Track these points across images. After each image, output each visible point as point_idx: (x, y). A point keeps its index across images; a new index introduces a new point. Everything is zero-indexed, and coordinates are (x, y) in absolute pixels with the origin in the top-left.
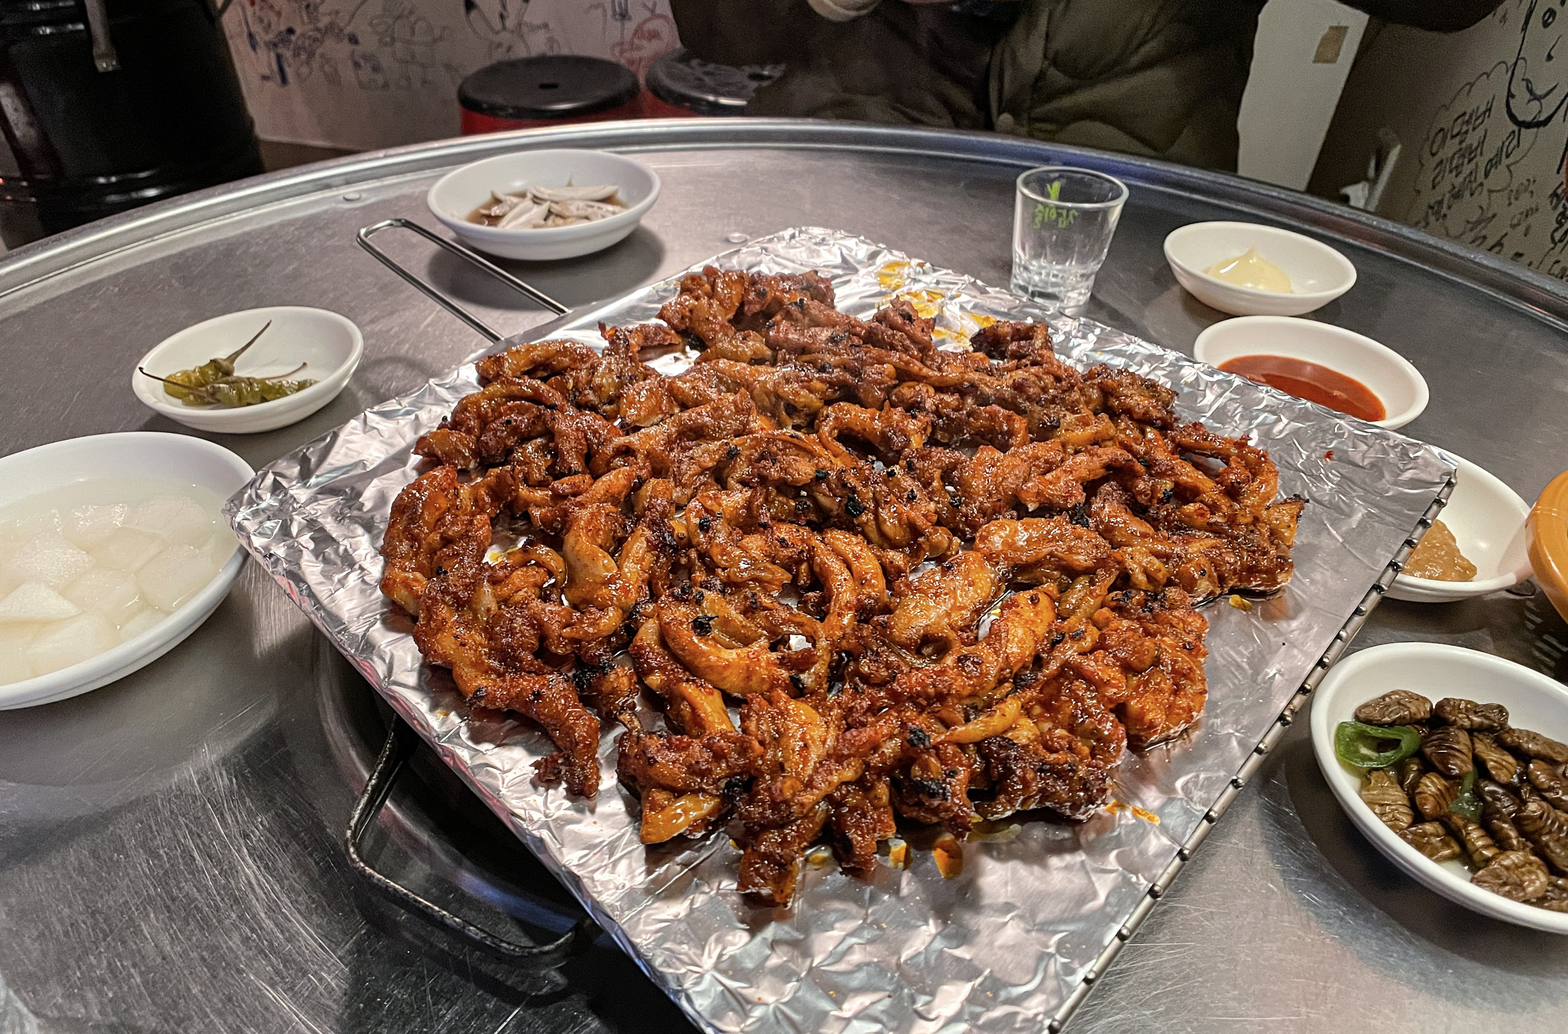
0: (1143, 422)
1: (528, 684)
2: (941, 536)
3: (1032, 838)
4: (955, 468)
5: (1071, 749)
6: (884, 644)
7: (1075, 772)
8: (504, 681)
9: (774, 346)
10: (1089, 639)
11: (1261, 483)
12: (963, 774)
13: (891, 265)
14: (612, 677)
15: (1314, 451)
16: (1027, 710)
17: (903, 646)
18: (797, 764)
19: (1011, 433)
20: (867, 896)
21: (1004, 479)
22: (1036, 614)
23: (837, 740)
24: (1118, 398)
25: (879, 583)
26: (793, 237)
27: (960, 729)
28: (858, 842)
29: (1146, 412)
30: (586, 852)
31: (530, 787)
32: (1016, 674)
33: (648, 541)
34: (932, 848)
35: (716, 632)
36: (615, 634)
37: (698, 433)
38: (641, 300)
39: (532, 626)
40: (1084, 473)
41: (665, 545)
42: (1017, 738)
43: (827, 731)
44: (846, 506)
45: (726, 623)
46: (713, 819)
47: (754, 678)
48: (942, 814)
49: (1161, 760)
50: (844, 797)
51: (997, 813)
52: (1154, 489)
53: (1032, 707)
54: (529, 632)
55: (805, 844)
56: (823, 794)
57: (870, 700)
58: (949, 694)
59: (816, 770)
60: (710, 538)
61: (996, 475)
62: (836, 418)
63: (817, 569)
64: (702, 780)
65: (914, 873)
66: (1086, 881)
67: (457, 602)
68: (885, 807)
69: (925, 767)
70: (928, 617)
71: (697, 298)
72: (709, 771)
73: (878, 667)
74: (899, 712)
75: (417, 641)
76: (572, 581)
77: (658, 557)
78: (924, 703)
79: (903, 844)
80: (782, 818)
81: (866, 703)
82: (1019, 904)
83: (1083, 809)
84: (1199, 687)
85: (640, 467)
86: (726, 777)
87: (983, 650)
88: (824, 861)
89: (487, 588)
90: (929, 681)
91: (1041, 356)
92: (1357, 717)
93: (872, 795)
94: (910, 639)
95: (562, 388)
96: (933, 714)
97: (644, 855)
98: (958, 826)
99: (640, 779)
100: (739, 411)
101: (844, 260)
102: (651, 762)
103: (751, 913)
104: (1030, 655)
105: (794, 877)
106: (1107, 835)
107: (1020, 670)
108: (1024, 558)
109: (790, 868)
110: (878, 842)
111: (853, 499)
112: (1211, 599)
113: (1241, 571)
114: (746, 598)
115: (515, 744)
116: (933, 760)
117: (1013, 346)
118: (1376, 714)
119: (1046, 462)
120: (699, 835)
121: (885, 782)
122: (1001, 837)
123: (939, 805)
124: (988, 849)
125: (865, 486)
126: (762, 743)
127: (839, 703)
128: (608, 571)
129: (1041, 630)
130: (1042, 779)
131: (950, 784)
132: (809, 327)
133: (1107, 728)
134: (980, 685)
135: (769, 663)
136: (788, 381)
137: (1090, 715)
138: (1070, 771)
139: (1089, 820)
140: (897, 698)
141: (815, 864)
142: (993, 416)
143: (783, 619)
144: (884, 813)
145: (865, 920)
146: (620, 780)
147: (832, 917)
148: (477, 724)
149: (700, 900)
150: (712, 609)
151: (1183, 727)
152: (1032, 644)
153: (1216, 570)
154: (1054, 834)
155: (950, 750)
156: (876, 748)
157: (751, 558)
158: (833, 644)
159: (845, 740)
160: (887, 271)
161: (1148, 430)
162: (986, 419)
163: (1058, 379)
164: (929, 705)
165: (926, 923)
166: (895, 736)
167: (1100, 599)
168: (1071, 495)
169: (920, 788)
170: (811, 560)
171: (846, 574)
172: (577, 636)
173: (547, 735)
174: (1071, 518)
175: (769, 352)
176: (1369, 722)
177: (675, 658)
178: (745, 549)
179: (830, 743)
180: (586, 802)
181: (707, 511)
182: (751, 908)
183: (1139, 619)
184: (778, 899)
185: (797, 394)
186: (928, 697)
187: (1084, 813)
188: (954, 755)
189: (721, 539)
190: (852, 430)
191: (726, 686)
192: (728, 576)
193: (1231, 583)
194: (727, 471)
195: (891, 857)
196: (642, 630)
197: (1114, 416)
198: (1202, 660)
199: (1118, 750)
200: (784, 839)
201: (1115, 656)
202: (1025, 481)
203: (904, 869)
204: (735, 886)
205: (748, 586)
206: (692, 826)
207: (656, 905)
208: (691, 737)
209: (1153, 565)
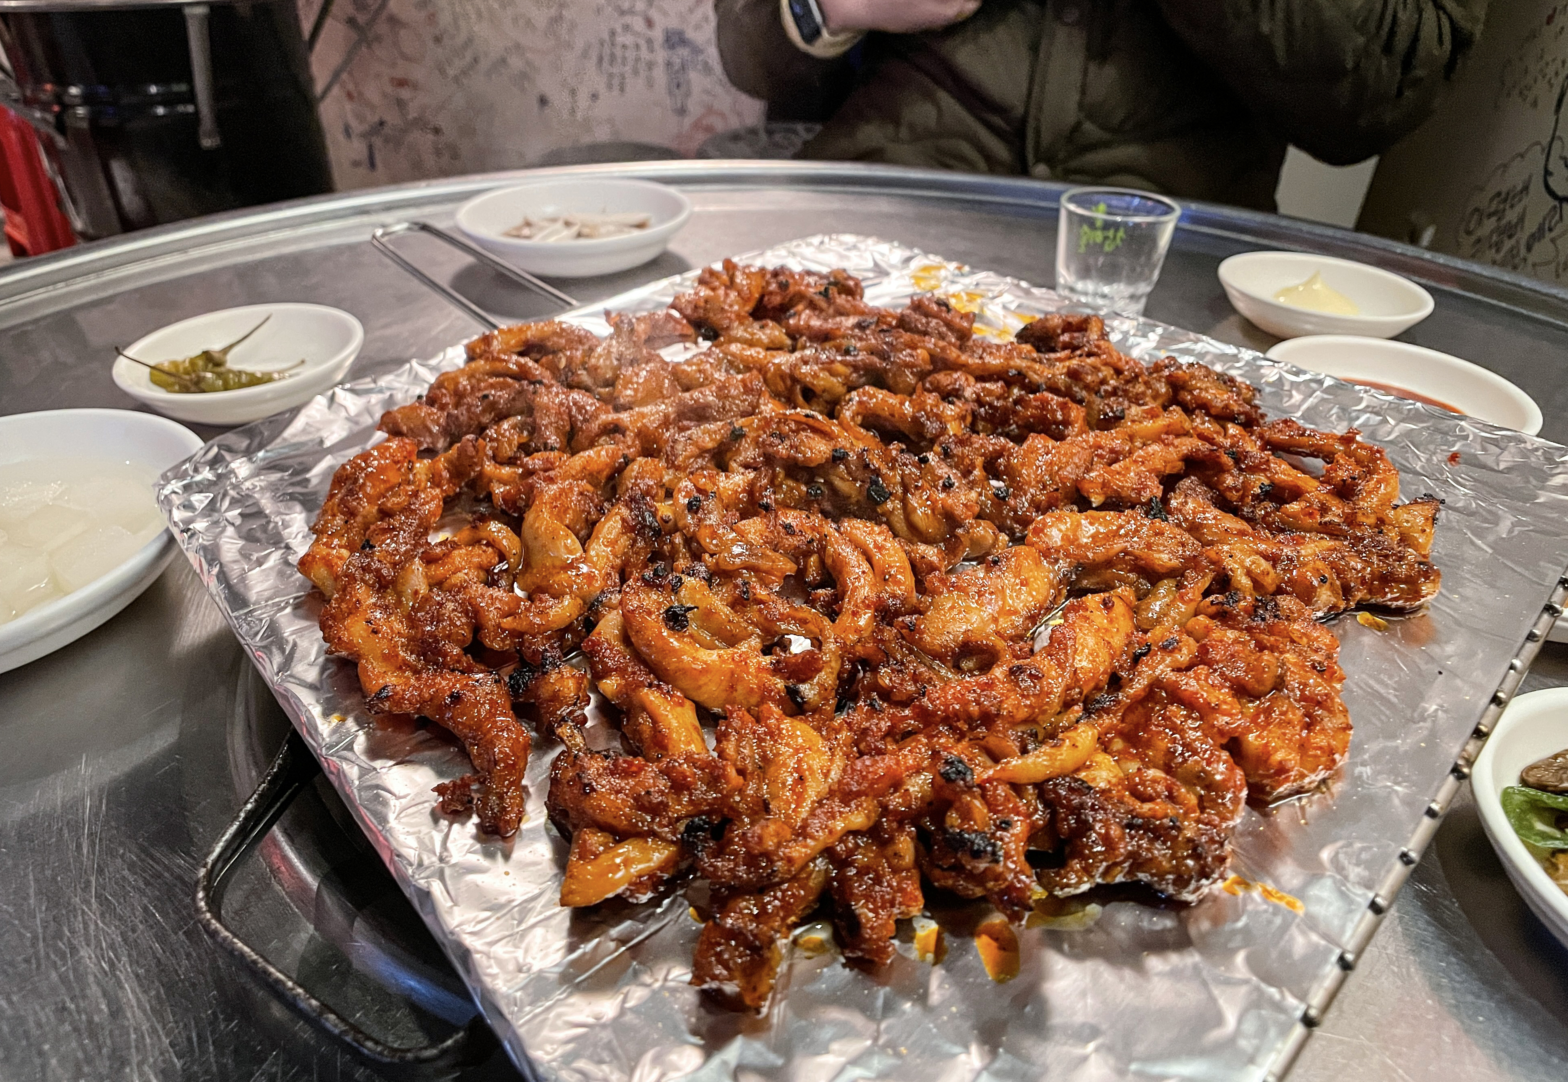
0: (1223, 417)
1: (447, 683)
2: (984, 531)
3: (1118, 926)
4: (1001, 455)
5: (1171, 798)
6: (911, 652)
7: (1179, 829)
8: (418, 679)
9: (793, 334)
10: (1185, 651)
11: (1379, 482)
12: (1019, 827)
13: (926, 269)
14: (553, 677)
15: (1434, 453)
16: (1104, 745)
17: (938, 656)
18: (789, 803)
19: (1066, 423)
20: (880, 1002)
21: (1060, 468)
22: (1111, 621)
23: (844, 771)
24: (1191, 392)
25: (907, 580)
26: (822, 243)
27: (1015, 762)
28: (869, 920)
29: (1227, 407)
30: (488, 914)
31: (428, 820)
32: (1086, 697)
33: (623, 520)
34: (973, 933)
35: (693, 627)
36: (569, 628)
37: (700, 414)
38: (654, 293)
39: (466, 613)
40: (1159, 465)
41: (644, 527)
42: (1094, 779)
43: (831, 760)
44: (868, 490)
45: (709, 614)
46: (666, 876)
47: (739, 688)
48: (991, 884)
49: (1294, 821)
50: (851, 852)
51: (1068, 885)
52: (1245, 487)
53: (1111, 740)
54: (461, 621)
55: (793, 919)
56: (820, 846)
57: (890, 719)
58: (998, 715)
59: (812, 813)
60: (700, 520)
61: (1051, 464)
62: (860, 403)
63: (829, 561)
64: (653, 819)
65: (948, 970)
66: (1203, 996)
67: (379, 582)
68: (908, 870)
69: (966, 814)
70: (968, 621)
71: (714, 289)
72: (664, 806)
73: (903, 680)
74: (930, 737)
75: (323, 628)
76: (527, 565)
77: (635, 541)
78: (965, 727)
79: (933, 926)
80: (761, 877)
81: (885, 725)
82: (1104, 1027)
83: (1193, 885)
84: (1339, 721)
85: (629, 445)
86: (687, 816)
87: (1044, 663)
88: (819, 948)
89: (417, 565)
90: (971, 697)
91: (1098, 347)
92: (1524, 782)
93: (890, 851)
94: (946, 647)
95: (553, 369)
96: (976, 741)
97: (567, 924)
98: (1012, 903)
99: (572, 814)
100: (748, 390)
101: (876, 264)
102: (587, 789)
103: (710, 1019)
104: (1104, 673)
105: (772, 969)
106: (1228, 927)
107: (1091, 692)
108: (1090, 555)
109: (767, 954)
110: (897, 922)
111: (876, 483)
112: (1333, 615)
113: (1373, 579)
114: (736, 586)
115: (421, 763)
116: (977, 803)
117: (1065, 337)
118: (1549, 778)
119: (1112, 451)
120: (644, 898)
121: (909, 834)
122: (1071, 923)
123: (986, 869)
124: (1055, 940)
125: (892, 469)
126: (741, 772)
127: (849, 724)
128: (571, 552)
129: (1118, 641)
130: (1132, 838)
131: (1001, 839)
132: (834, 317)
133: (1220, 770)
134: (1040, 708)
135: (760, 669)
136: (806, 363)
137: (1195, 753)
138: (1172, 828)
139: (1201, 902)
140: (927, 718)
141: (808, 949)
142: (1045, 403)
143: (781, 614)
144: (907, 878)
145: (876, 1039)
146: (551, 817)
147: (827, 1033)
148: (379, 733)
149: (637, 995)
150: (692, 599)
151: (1322, 775)
152: (1107, 659)
153: (1338, 578)
154: (1150, 920)
155: (1001, 791)
156: (897, 785)
157: (748, 543)
158: (844, 647)
159: (853, 770)
160: (921, 274)
161: (1229, 425)
162: (1036, 408)
163: (1118, 372)
164: (972, 729)
165: (966, 1047)
166: (924, 769)
167: (1193, 605)
168: (1145, 487)
169: (958, 843)
170: (822, 549)
171: (865, 566)
172: (519, 628)
173: (464, 753)
174: (1147, 514)
175: (788, 342)
176: (1543, 788)
177: (639, 658)
178: (741, 534)
179: (834, 775)
180: (500, 844)
181: (699, 490)
182: (709, 1012)
183: (1249, 630)
184: (748, 1001)
185: (816, 376)
186: (969, 719)
187: (1194, 892)
188: (1007, 799)
189: (713, 519)
190: (878, 416)
191: (703, 697)
192: (717, 563)
193: (1359, 595)
194: (729, 455)
195: (916, 945)
196: (601, 623)
197: (1188, 410)
198: (1338, 686)
199: (1235, 801)
200: (763, 908)
201: (1222, 674)
202: (1088, 470)
203: (935, 963)
204: (688, 977)
205: (741, 575)
206: (635, 884)
207: (572, 1000)
208: (647, 760)
209: (1259, 566)
